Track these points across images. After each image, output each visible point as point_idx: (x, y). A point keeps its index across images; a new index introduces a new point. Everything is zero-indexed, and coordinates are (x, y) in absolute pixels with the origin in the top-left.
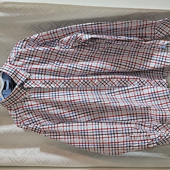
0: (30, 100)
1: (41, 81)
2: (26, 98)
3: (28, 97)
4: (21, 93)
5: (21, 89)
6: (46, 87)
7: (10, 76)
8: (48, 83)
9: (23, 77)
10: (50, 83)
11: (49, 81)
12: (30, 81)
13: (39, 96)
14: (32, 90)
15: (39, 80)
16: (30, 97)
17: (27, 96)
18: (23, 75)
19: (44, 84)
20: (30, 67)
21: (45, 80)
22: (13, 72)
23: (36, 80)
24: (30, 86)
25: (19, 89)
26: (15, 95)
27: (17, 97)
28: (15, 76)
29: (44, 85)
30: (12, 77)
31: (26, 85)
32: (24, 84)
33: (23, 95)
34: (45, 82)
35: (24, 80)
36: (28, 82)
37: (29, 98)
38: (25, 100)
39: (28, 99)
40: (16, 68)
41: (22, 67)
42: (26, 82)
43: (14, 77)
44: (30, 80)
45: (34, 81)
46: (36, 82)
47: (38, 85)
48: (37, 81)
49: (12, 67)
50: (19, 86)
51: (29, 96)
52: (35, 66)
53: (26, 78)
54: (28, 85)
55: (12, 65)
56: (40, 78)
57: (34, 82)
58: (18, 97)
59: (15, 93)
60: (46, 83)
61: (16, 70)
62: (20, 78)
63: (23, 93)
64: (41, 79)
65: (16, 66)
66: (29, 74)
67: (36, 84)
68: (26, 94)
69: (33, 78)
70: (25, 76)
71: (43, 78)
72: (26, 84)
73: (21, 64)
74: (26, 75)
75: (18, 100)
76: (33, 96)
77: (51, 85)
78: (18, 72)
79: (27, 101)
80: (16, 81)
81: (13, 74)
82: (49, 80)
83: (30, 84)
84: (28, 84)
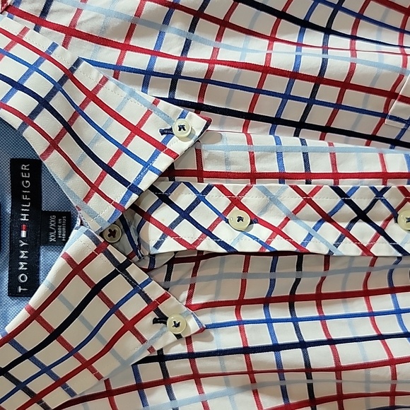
0: (197, 377)
1: (307, 188)
2: (161, 358)
3: (181, 348)
4: (114, 309)
5: (121, 268)
6: (348, 248)
7: (16, 122)
8: (362, 215)
9: (140, 147)
10: (381, 211)
11: (379, 194)
12: (200, 187)
13: (286, 334)
14: (220, 277)
15: (282, 177)
16: (198, 347)
17: (165, 340)
18: (136, 130)
19: (326, 218)
20: (201, 51)
21: (345, 185)
22: (40, 85)
23: (260, 183)
24: (208, 233)
25: (100, 268)
26: (55, 335)
27: (73, 352)
28: (67, 127)
29: (329, 232)
30: (29, 133)
31: (168, 231)
32: (147, 217)
33: (129, 326)
34: (345, 198)
35: (150, 178)
36: (184, 198)
37: (192, 356)
38: (151, 372)
39: (178, 368)
40: (66, 57)
41: (125, 47)
42: (165, 199)
43: (54, 145)
44: (200, 174)
45: (235, 187)
46: (253, 200)
47: (277, 231)
48: (265, 191)
49: (32, 37)
50: (103, 240)
51: (189, 340)
52: (244, 50)
53: (163, 162)
54: (187, 231)
55: (31, 25)
56: (294, 164)
57: (236, 202)
58: (88, 352)
59: (55, 315)
60: (346, 208)
61: (69, 74)
62: (105, 151)
63: (133, 307)
64: (308, 177)
65: (70, 32)
66: (195, 122)
67: (255, 220)
68: (162, 319)
69: (233, 155)
70: (160, 138)
71: (321, 164)
72: (165, 215)
73: (115, 22)
74: (168, 133)
75: (83, 383)
76: (230, 339)
77: (394, 230)
78: (92, 96)
79: (167, 381)
80: (74, 188)
81: (44, 103)
82: (380, 187)
83: (203, 215)
84: (185, 215)
